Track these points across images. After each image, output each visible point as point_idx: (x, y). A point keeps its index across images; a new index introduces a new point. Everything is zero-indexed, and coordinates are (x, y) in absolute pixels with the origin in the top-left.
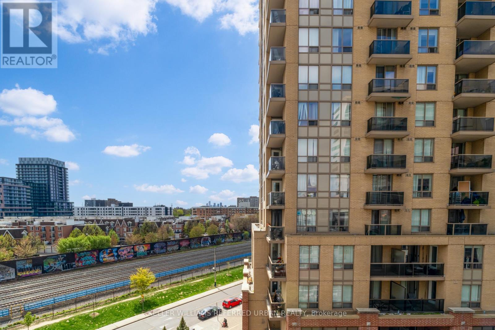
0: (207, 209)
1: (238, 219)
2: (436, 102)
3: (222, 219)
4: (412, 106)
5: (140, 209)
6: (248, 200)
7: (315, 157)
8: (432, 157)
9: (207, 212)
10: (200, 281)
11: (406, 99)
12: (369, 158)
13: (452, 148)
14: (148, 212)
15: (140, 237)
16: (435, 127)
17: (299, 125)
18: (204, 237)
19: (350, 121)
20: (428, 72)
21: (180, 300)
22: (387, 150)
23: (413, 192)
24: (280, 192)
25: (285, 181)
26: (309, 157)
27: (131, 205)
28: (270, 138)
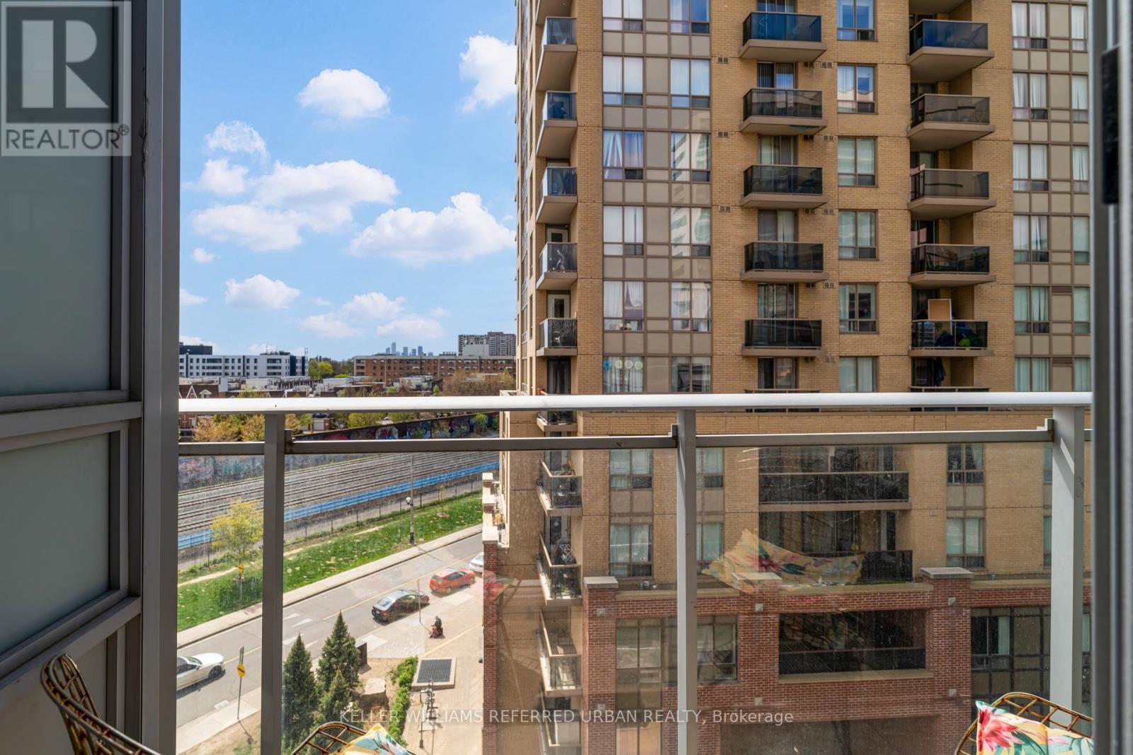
0: (389, 361)
1: (461, 383)
2: (877, 137)
3: (425, 385)
4: (830, 144)
5: (230, 361)
6: (485, 341)
7: (639, 244)
8: (875, 249)
9: (389, 368)
10: (376, 531)
11: (817, 129)
12: (749, 249)
13: (913, 229)
14: (248, 368)
15: (230, 427)
16: (877, 187)
17: (606, 177)
18: (381, 426)
19: (708, 173)
20: (859, 79)
21: (329, 576)
22: (785, 233)
23: (841, 321)
24: (566, 318)
25: (578, 294)
26: (626, 245)
27: (208, 350)
28: (544, 203)
